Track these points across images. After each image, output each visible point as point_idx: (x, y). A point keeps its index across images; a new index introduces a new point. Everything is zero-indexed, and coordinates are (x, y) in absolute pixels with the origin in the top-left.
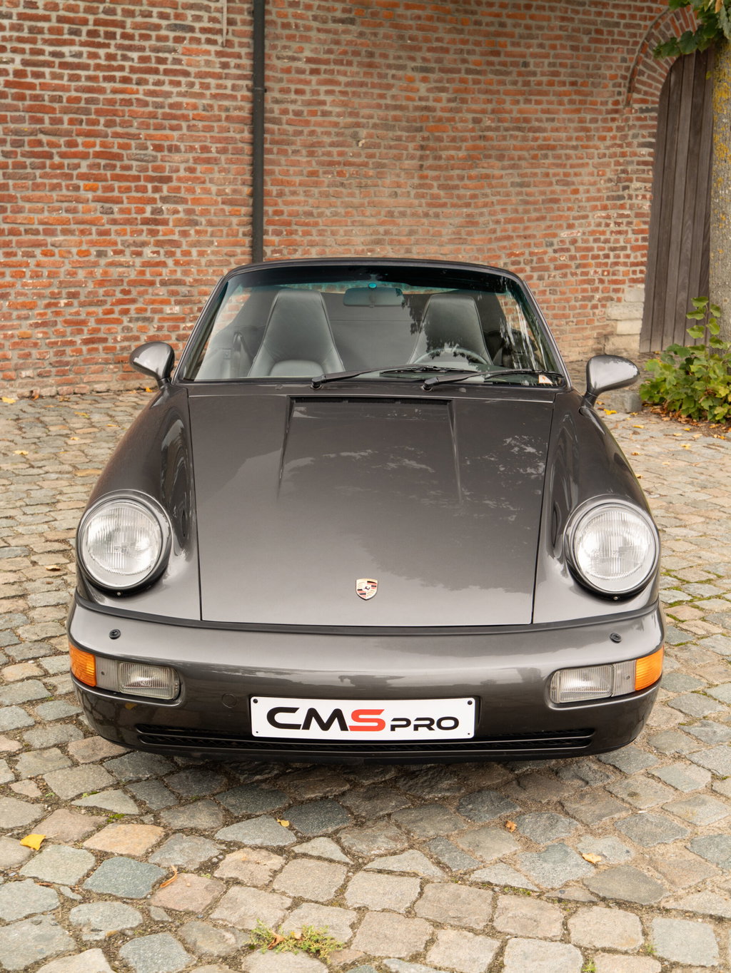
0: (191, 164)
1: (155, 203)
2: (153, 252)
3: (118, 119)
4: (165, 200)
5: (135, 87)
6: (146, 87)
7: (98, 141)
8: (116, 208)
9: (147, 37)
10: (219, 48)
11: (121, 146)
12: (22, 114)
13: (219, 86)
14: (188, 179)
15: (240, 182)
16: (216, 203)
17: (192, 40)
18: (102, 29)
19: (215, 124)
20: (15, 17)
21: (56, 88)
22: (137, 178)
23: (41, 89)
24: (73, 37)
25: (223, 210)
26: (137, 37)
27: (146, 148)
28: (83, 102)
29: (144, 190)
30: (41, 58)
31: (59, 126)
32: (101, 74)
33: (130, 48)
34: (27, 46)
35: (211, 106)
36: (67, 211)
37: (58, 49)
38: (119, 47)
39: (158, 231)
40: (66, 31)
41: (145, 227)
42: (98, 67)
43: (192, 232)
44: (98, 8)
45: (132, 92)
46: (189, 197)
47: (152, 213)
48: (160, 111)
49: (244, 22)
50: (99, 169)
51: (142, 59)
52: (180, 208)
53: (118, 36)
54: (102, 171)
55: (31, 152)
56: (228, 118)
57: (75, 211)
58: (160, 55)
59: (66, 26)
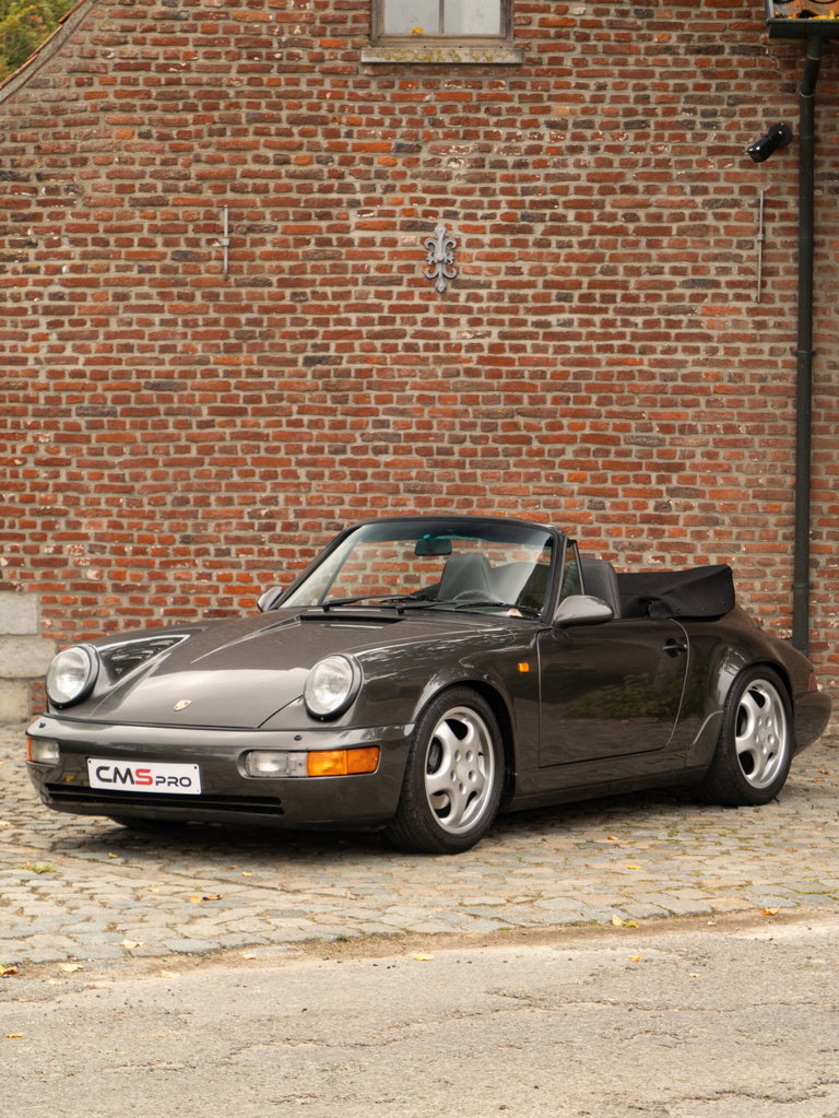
0: (711, 447)
1: (661, 496)
2: (656, 558)
3: (614, 396)
4: (673, 492)
5: (638, 357)
6: (653, 357)
7: (588, 422)
8: (608, 502)
9: (657, 298)
10: (752, 305)
11: (617, 428)
12: (497, 393)
13: (751, 351)
14: (704, 467)
15: (779, 470)
16: (745, 496)
17: (715, 297)
18: (598, 292)
19: (746, 398)
20: (494, 286)
21: (538, 363)
22: (638, 466)
23: (521, 365)
24: (562, 303)
25: (755, 506)
26: (642, 299)
27: (651, 430)
28: (571, 377)
29: (647, 480)
30: (523, 329)
31: (540, 406)
32: (594, 344)
33: (633, 312)
34: (506, 317)
35: (740, 377)
36: (546, 505)
37: (543, 318)
38: (618, 311)
39: (663, 531)
40: (553, 297)
41: (646, 527)
42: (591, 336)
43: (711, 533)
44: (594, 268)
45: (634, 363)
46: (707, 488)
47: (656, 509)
48: (670, 384)
49: (788, 271)
50: (588, 455)
51: (647, 324)
52: (694, 502)
53: (618, 299)
54: (592, 458)
55: (504, 437)
56: (762, 390)
57: (555, 505)
58: (673, 317)
59: (554, 292)
